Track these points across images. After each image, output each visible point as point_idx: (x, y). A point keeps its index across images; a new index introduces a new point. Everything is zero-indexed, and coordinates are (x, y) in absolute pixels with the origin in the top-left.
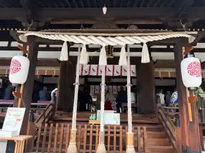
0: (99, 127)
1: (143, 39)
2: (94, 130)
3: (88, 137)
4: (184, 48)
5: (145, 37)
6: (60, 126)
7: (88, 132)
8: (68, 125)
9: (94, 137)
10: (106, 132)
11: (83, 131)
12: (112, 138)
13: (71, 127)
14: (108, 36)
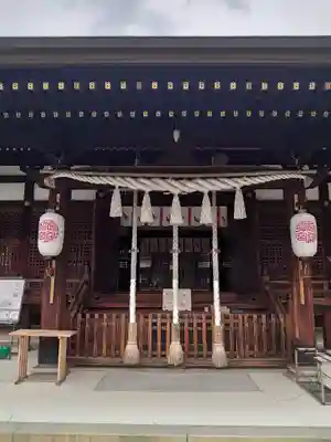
0: (172, 317)
1: (237, 182)
2: (164, 321)
3: (154, 332)
4: (296, 196)
5: (239, 180)
6: (110, 317)
7: (154, 324)
8: (123, 315)
9: (164, 333)
10: (182, 325)
11: (147, 325)
12: (191, 333)
13: (128, 317)
14: (182, 179)
